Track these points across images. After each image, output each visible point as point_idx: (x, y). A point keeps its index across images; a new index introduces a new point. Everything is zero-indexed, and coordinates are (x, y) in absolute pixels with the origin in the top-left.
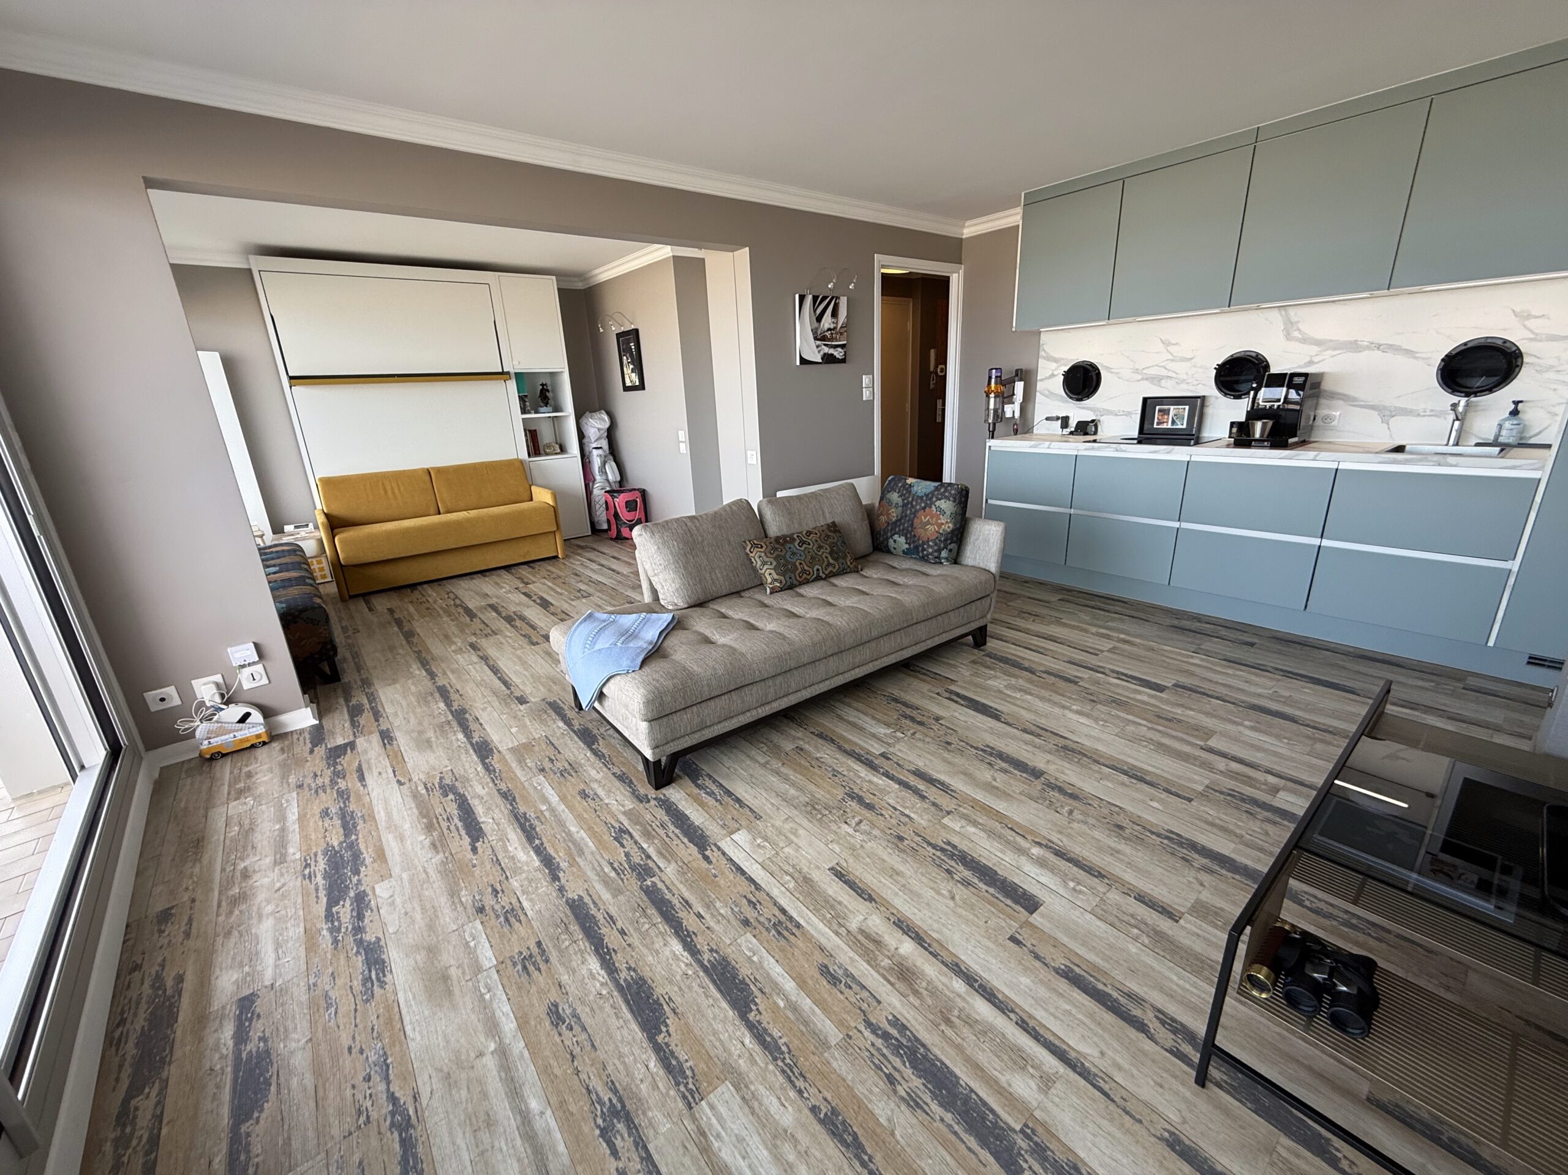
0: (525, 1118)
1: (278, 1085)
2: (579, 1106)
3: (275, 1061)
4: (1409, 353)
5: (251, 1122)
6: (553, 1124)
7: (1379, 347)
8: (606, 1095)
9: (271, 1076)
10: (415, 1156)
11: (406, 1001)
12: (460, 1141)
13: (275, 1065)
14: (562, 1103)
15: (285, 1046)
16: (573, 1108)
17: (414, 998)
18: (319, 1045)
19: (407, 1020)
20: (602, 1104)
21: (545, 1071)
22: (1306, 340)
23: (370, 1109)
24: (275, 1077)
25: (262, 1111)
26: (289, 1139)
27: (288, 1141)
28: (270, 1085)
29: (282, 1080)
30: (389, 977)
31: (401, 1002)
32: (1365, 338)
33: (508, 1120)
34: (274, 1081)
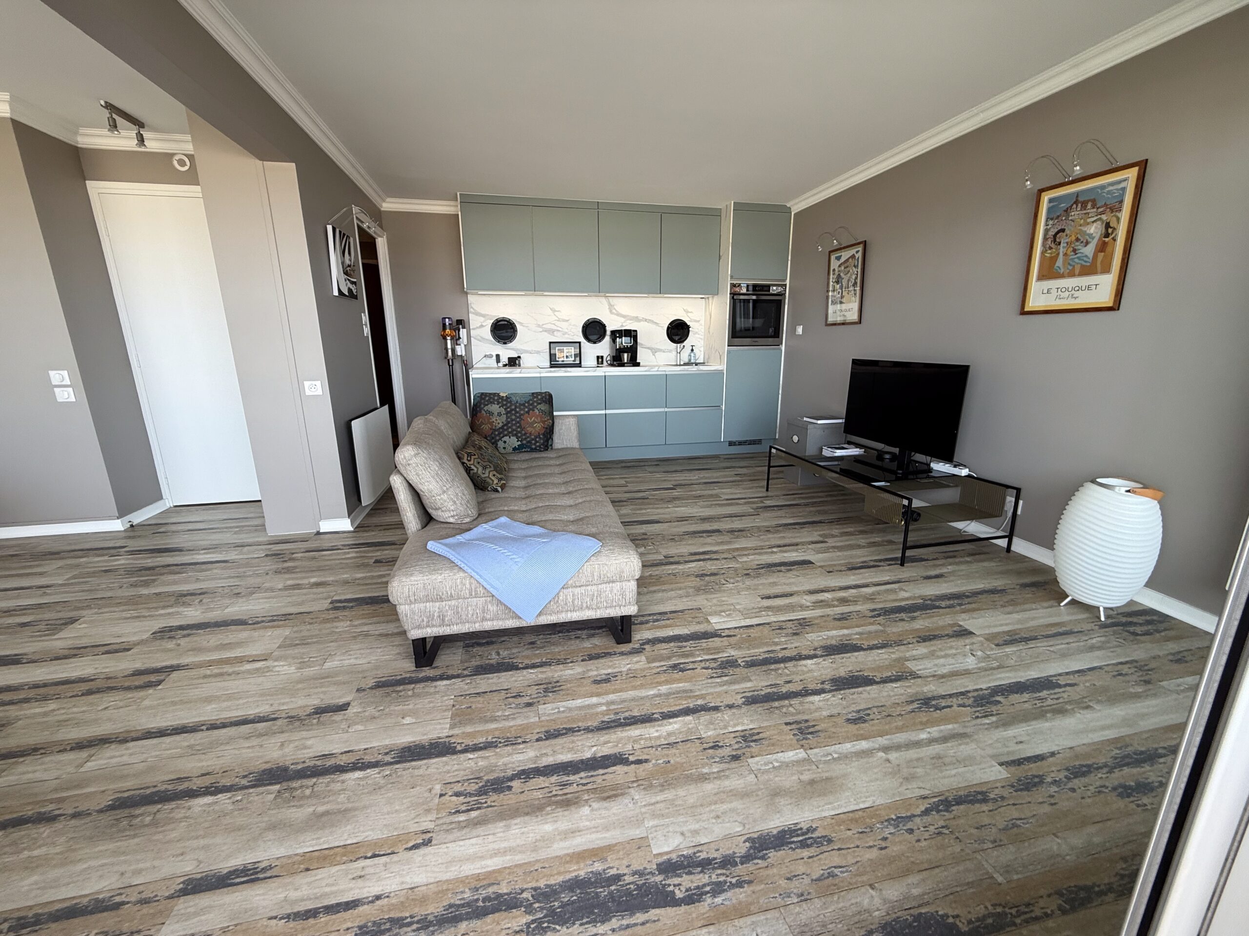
0: (931, 741)
1: (920, 906)
2: (923, 717)
3: (894, 916)
4: (656, 324)
5: (958, 923)
6: (935, 729)
7: (646, 320)
8: (915, 705)
9: (911, 915)
10: (967, 796)
11: (833, 809)
12: (953, 772)
13: (899, 914)
14: (921, 723)
15: (878, 910)
16: (925, 719)
17: (830, 803)
18: (877, 877)
19: (853, 808)
20: (921, 708)
21: (900, 729)
22: (619, 315)
23: (936, 826)
24: (912, 911)
25: (947, 916)
26: (968, 883)
27: (970, 884)
28: (921, 913)
29: (914, 904)
30: (802, 825)
31: (833, 813)
32: (641, 316)
33: (937, 748)
34: (915, 912)
